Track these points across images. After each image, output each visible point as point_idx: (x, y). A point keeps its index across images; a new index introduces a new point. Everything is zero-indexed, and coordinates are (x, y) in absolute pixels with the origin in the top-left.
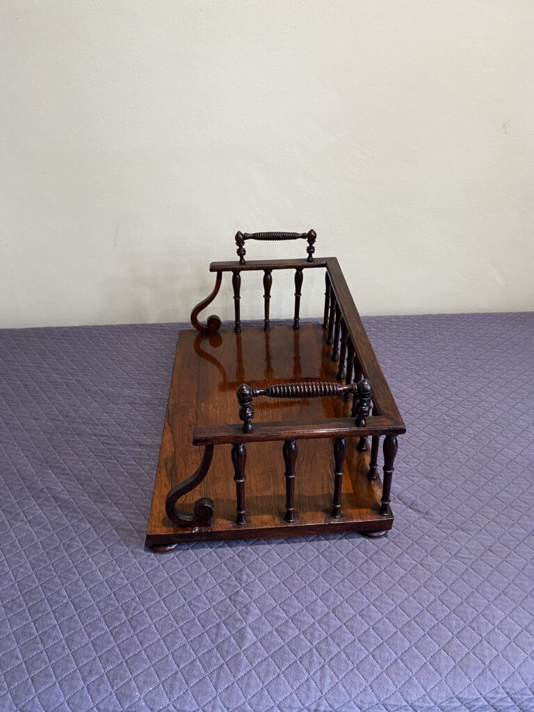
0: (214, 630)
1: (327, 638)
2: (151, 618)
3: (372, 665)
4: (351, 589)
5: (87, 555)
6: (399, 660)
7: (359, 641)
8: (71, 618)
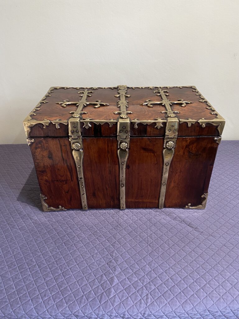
0: (100, 277)
1: (150, 282)
2: (72, 272)
3: (170, 294)
4: (162, 261)
5: (45, 244)
6: (182, 293)
7: (164, 284)
8: (37, 271)
